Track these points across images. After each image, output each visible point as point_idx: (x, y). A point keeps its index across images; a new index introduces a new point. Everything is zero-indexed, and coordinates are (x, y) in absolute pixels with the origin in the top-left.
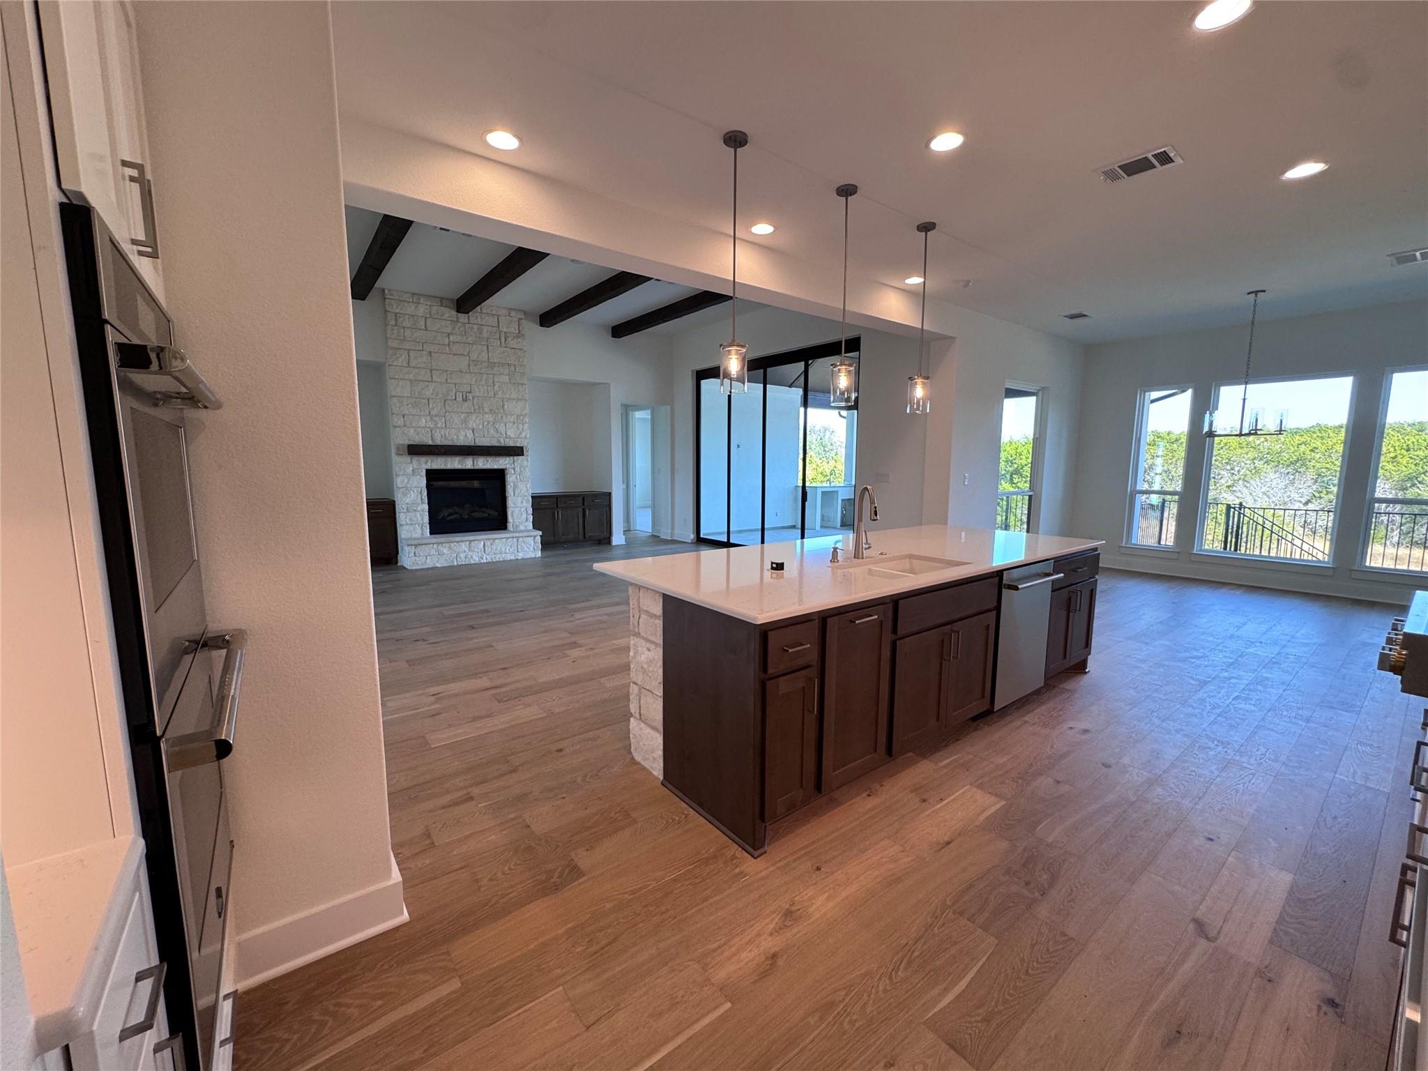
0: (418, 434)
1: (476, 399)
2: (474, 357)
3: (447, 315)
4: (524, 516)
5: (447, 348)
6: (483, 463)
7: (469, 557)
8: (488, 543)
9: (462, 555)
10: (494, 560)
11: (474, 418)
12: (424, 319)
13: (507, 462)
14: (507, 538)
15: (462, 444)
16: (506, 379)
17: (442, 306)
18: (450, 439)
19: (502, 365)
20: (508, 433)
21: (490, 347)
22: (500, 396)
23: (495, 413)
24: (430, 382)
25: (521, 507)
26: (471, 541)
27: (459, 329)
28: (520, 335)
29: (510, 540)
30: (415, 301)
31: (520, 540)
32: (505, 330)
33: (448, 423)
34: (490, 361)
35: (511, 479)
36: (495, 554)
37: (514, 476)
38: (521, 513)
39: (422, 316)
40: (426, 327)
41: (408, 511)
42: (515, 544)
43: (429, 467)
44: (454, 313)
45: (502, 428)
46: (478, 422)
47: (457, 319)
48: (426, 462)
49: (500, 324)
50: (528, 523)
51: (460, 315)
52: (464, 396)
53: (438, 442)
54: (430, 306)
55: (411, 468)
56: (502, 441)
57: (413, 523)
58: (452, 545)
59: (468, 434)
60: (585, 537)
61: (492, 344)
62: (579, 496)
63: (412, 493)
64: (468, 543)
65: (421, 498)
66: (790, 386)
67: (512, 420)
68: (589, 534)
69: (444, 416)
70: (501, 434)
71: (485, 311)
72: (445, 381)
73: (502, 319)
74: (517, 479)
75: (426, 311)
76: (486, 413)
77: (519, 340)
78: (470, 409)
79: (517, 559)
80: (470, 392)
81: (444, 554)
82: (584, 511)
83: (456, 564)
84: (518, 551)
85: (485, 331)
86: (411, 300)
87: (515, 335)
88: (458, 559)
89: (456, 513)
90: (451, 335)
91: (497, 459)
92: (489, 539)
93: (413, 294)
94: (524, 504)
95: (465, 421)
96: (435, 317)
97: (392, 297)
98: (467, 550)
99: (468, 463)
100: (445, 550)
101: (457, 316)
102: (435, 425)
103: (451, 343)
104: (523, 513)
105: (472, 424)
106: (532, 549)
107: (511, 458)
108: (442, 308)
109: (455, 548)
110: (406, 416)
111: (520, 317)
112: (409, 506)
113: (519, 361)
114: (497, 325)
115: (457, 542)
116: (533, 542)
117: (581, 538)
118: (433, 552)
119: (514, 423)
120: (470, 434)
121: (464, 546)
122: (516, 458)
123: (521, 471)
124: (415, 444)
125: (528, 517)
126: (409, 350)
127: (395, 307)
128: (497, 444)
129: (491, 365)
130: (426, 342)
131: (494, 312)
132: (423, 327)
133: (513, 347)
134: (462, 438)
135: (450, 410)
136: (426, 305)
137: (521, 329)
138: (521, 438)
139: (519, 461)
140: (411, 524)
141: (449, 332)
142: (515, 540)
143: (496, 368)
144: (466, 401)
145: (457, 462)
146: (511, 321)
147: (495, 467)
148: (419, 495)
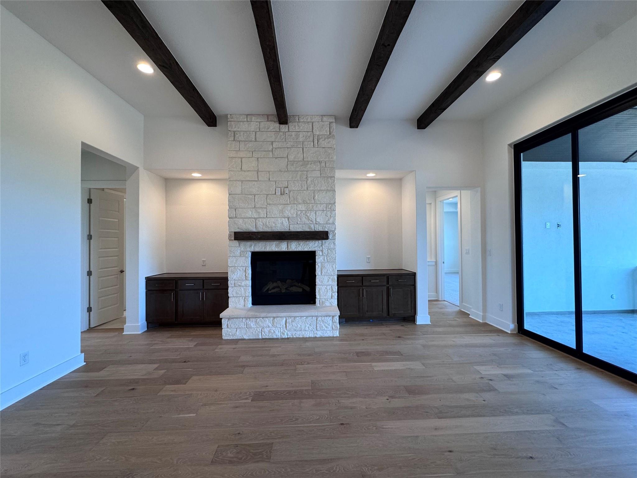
0: (245, 224)
1: (291, 192)
2: (291, 158)
3: (271, 128)
4: (330, 294)
5: (271, 154)
6: (296, 246)
7: (272, 331)
8: (289, 320)
9: (266, 330)
10: (295, 337)
11: (289, 208)
12: (254, 133)
13: (316, 245)
14: (307, 317)
15: (279, 230)
16: (318, 174)
17: (268, 121)
18: (269, 226)
19: (315, 162)
20: (317, 220)
21: (304, 149)
22: (311, 189)
23: (307, 203)
24: (256, 181)
25: (327, 285)
26: (274, 318)
27: (280, 137)
28: (331, 135)
29: (309, 318)
30: (248, 120)
31: (320, 319)
32: (318, 133)
33: (268, 213)
34: (305, 160)
35: (319, 260)
36: (295, 330)
37: (321, 258)
38: (327, 291)
39: (253, 131)
40: (256, 139)
41: (235, 286)
42: (315, 323)
43: (253, 250)
44: (278, 125)
45: (312, 216)
46: (292, 211)
47: (279, 129)
48: (251, 246)
49: (314, 129)
50: (333, 300)
51: (281, 126)
52: (282, 191)
53: (261, 230)
54: (260, 122)
55: (239, 251)
56: (312, 226)
57: (238, 295)
58: (258, 320)
59: (284, 223)
60: (389, 315)
61: (306, 147)
62: (383, 275)
63: (239, 271)
64: (272, 319)
65: (245, 275)
66: (625, 161)
67: (321, 209)
68: (392, 312)
69: (266, 208)
70: (311, 221)
71: (302, 120)
72: (268, 180)
73: (316, 126)
74: (324, 260)
75: (256, 127)
76: (300, 204)
77: (329, 140)
78: (287, 201)
79: (316, 337)
80: (287, 187)
81: (251, 328)
82: (388, 289)
83: (260, 337)
84: (317, 330)
85: (301, 136)
86: (246, 120)
87: (326, 137)
88: (263, 333)
89: (278, 287)
90: (274, 143)
91: (308, 242)
92: (291, 317)
93: (247, 115)
94: (330, 283)
95: (282, 211)
96: (263, 130)
97: (232, 120)
98: (270, 325)
99: (283, 247)
100: (252, 325)
101: (280, 127)
102: (259, 215)
103: (274, 149)
104: (329, 291)
105: (287, 213)
106: (330, 328)
107: (320, 242)
108: (268, 122)
109: (260, 323)
110: (237, 209)
111: (331, 121)
112: (236, 282)
113: (329, 158)
114: (311, 130)
115: (263, 318)
116: (331, 322)
117: (385, 314)
118: (242, 325)
119: (324, 211)
120: (285, 222)
121: (268, 322)
122: (324, 241)
123: (328, 253)
124: (242, 231)
125: (333, 294)
126: (241, 158)
127: (234, 126)
128: (308, 230)
129: (305, 163)
130: (255, 151)
131: (309, 120)
132: (253, 139)
133: (324, 147)
134: (279, 225)
135: (271, 203)
136: (257, 122)
137: (331, 130)
138: (329, 224)
139: (327, 244)
140: (237, 297)
141: (273, 140)
142: (315, 318)
143: (309, 166)
144: (284, 194)
145: (274, 245)
146: (323, 125)
147: (306, 250)
148: (244, 273)
